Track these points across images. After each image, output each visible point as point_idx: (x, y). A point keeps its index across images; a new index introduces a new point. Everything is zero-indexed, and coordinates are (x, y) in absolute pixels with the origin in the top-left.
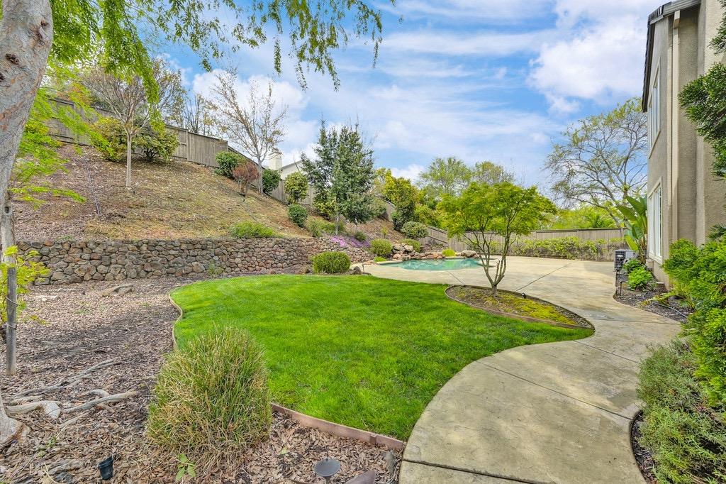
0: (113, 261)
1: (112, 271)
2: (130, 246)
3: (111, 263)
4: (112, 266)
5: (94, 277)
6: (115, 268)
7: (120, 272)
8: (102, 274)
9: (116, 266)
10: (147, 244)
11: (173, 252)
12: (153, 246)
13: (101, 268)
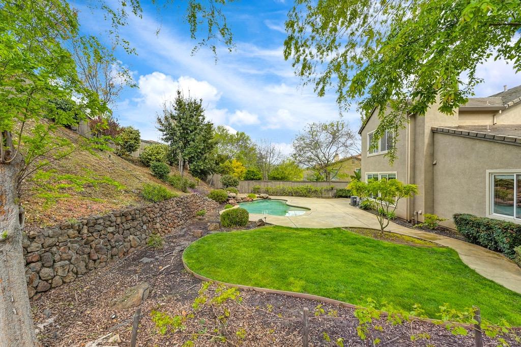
0: (57, 257)
1: (60, 272)
2: (71, 232)
3: (54, 261)
4: (58, 265)
5: (39, 289)
6: (63, 266)
7: (68, 272)
8: (47, 281)
9: (62, 263)
10: (86, 225)
11: (111, 229)
12: (92, 225)
13: (46, 272)
